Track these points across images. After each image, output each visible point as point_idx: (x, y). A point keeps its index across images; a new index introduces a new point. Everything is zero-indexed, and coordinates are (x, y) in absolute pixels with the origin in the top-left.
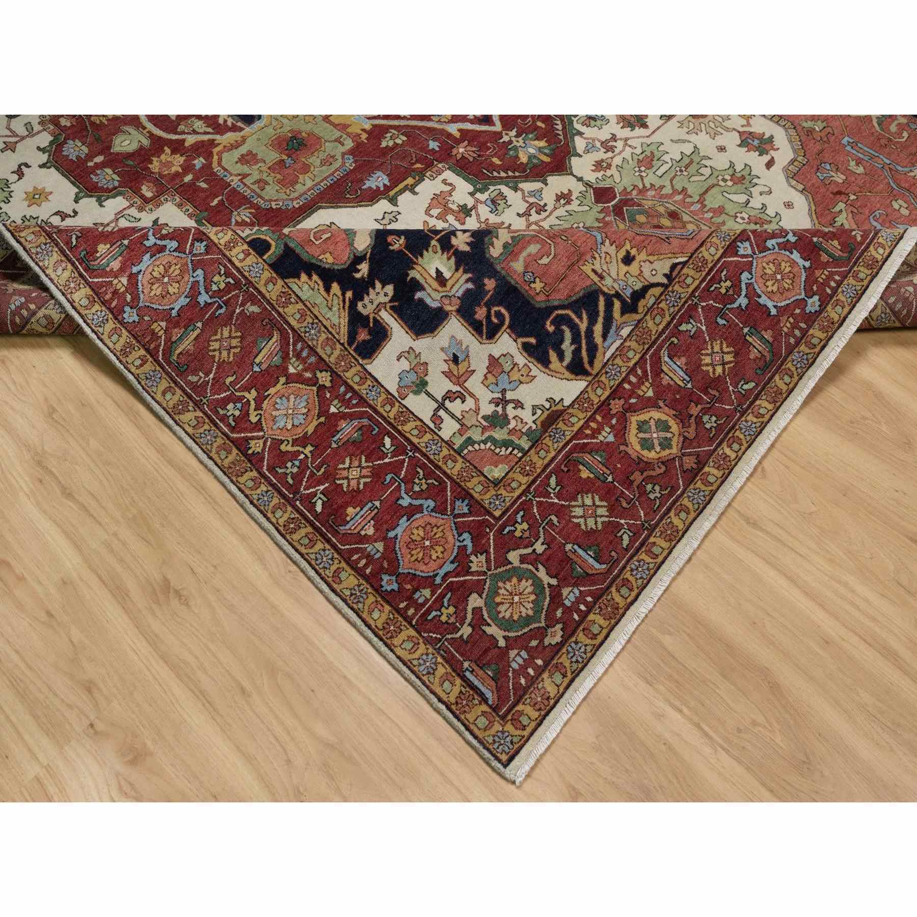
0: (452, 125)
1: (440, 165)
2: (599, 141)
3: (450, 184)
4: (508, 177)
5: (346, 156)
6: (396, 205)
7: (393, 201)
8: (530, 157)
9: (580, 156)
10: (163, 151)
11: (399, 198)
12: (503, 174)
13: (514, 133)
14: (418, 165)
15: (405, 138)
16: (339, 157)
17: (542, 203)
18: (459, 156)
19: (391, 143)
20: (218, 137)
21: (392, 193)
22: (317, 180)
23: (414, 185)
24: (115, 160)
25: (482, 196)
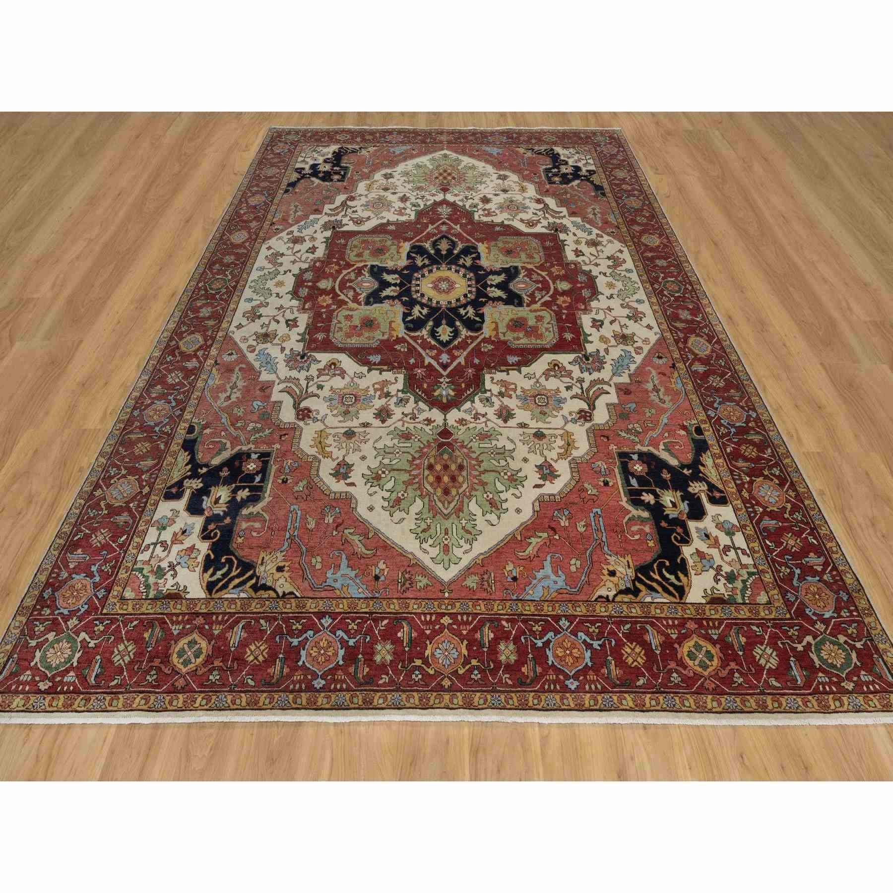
0: (430, 358)
1: (403, 371)
2: (477, 411)
3: (396, 381)
4: (420, 395)
5: (378, 341)
6: (368, 373)
7: (369, 370)
8: (441, 395)
9: (460, 411)
10: (329, 295)
11: (373, 371)
12: (420, 393)
13: (448, 380)
14: (396, 364)
15: (406, 350)
16: (376, 339)
17: (417, 416)
18: (415, 373)
19: (399, 348)
20: (350, 302)
21: (373, 367)
22: (357, 342)
23: (384, 370)
24: (314, 288)
25: (400, 395)
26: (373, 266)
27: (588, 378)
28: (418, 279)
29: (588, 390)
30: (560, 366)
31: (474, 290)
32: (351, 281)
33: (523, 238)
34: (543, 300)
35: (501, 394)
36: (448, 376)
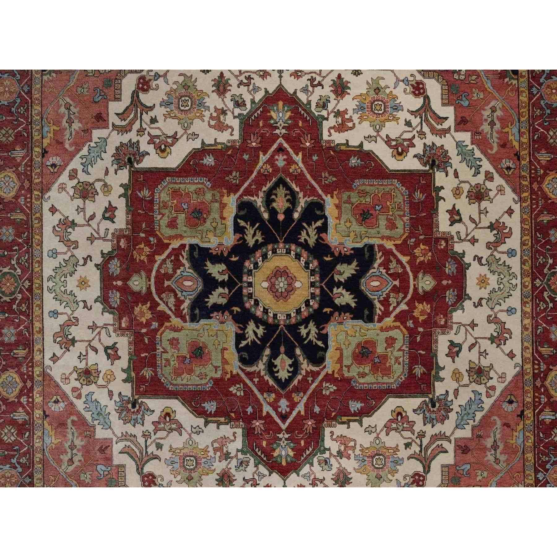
0: (268, 406)
1: (241, 423)
2: (315, 476)
3: (235, 437)
4: (260, 457)
5: (211, 381)
6: (205, 426)
7: (206, 423)
8: (280, 456)
9: (298, 475)
10: (146, 304)
11: (210, 424)
12: (259, 453)
13: (287, 436)
14: (233, 415)
15: (242, 394)
16: (208, 378)
17: (258, 482)
18: (254, 426)
19: (234, 392)
20: (173, 317)
21: (210, 419)
22: (189, 383)
23: (222, 423)
24: (125, 290)
25: (240, 456)
26: (192, 247)
27: (430, 431)
28: (250, 273)
29: (427, 448)
30: (404, 414)
31: (318, 291)
32: (169, 277)
33: (385, 182)
34: (398, 310)
35: (340, 454)
36: (288, 430)
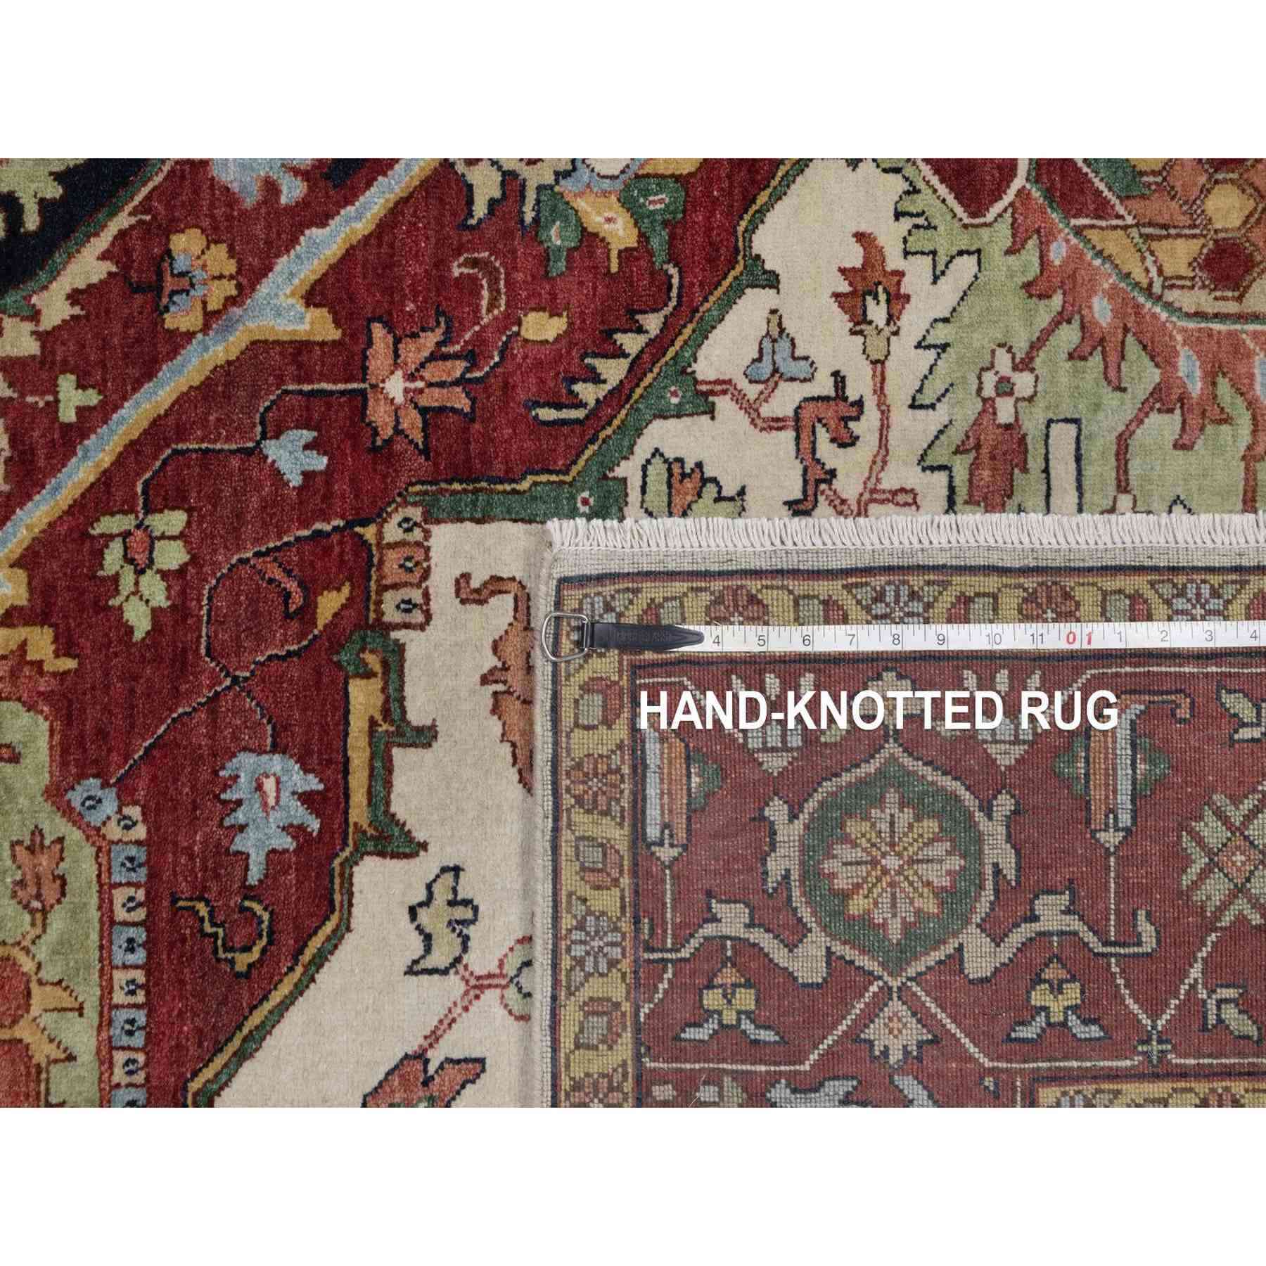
0: (264, 289)
1: (392, 532)
3: (495, 585)
4: (636, 370)
5: (75, 798)
6: (410, 848)
7: (392, 839)
11: (397, 807)
12: (612, 371)
14: (329, 604)
15: (174, 520)
17: (824, 384)
18: (412, 422)
19: (156, 591)
21: (359, 812)
23: (393, 705)
